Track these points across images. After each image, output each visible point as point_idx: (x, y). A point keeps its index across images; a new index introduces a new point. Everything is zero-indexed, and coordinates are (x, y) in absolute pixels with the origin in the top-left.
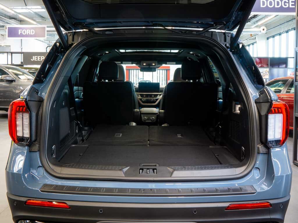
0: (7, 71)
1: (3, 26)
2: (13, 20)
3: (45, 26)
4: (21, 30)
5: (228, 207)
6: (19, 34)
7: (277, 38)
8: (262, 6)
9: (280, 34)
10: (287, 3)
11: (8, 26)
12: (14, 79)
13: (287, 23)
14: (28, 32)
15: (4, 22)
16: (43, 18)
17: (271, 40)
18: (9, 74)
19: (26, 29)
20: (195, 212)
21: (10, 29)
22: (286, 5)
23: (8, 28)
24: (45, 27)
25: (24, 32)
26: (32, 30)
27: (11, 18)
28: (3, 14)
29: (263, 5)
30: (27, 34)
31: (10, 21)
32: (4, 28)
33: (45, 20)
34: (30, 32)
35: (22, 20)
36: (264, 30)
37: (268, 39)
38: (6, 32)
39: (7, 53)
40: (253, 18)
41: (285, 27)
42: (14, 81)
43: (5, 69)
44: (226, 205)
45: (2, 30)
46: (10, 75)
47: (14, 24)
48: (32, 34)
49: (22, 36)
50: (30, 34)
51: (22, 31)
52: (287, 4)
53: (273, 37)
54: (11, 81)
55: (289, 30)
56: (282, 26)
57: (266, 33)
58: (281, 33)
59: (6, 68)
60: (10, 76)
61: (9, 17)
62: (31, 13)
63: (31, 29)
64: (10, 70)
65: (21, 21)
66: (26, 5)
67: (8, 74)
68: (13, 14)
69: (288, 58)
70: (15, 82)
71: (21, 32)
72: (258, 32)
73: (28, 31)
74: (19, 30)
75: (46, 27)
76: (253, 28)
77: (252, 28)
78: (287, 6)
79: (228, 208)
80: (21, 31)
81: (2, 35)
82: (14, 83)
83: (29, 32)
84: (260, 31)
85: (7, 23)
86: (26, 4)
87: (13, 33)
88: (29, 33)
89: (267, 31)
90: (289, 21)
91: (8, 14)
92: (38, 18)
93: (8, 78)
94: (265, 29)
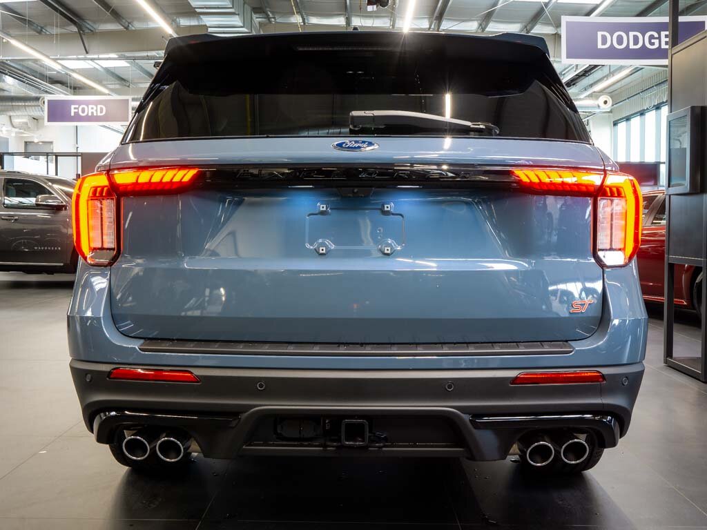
0: (50, 186)
1: (37, 99)
2: (59, 85)
3: (129, 98)
4: (77, 106)
5: (516, 378)
6: (72, 114)
7: (636, 121)
8: (600, 46)
9: (642, 113)
10: (656, 38)
11: (48, 97)
12: (64, 203)
13: (658, 87)
14: (91, 110)
15: (40, 89)
16: (123, 82)
17: (622, 126)
18: (53, 192)
19: (87, 103)
20: (450, 387)
21: (52, 104)
22: (653, 44)
23: (49, 101)
24: (128, 100)
25: (83, 111)
26: (99, 107)
27: (54, 81)
28: (36, 72)
29: (602, 45)
30: (90, 114)
31: (52, 88)
32: (40, 102)
33: (129, 87)
34: (97, 111)
35: (79, 86)
36: (606, 102)
37: (615, 124)
38: (43, 111)
39: (47, 154)
40: (582, 76)
41: (653, 97)
42: (65, 207)
43: (46, 183)
44: (512, 374)
45: (35, 106)
46: (56, 195)
47: (60, 95)
48: (99, 114)
49: (78, 118)
50: (95, 114)
51: (78, 108)
52: (656, 41)
53: (628, 119)
54: (58, 208)
55: (663, 103)
56: (647, 94)
57: (611, 112)
58: (644, 110)
59: (46, 181)
60: (56, 198)
61: (50, 78)
62: (97, 69)
63: (96, 103)
64: (56, 186)
65: (76, 88)
66: (87, 53)
67: (51, 193)
68: (58, 72)
69: (660, 163)
70: (66, 209)
71: (76, 110)
72: (593, 107)
73: (92, 108)
74: (73, 107)
75: (130, 100)
76: (583, 99)
77: (580, 99)
78: (656, 46)
79: (515, 380)
80: (75, 108)
81: (34, 119)
82: (63, 212)
83: (94, 111)
84: (599, 106)
85: (46, 92)
86: (86, 50)
87: (58, 113)
88: (92, 113)
89: (613, 105)
90: (662, 83)
91: (48, 73)
92: (112, 81)
93: (51, 202)
94: (610, 102)
